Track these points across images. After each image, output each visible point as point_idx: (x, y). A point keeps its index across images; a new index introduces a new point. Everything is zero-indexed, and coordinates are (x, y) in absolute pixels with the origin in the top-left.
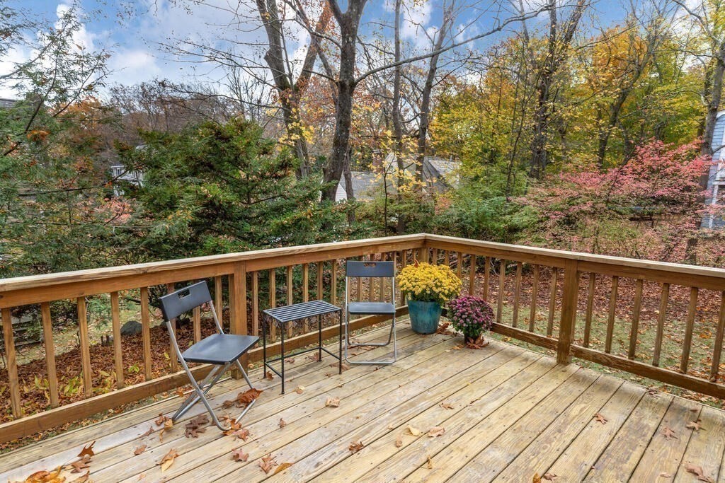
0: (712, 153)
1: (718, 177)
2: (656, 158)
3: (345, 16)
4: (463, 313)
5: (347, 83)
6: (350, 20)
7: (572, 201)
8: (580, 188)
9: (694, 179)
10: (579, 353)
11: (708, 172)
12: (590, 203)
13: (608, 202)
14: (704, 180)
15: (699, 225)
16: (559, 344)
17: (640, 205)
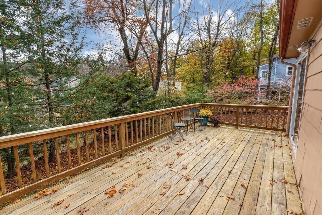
0: (259, 79)
1: (260, 86)
2: (244, 81)
3: (160, 42)
4: (215, 119)
5: (161, 61)
6: (161, 43)
7: (222, 94)
8: (224, 90)
9: (254, 86)
10: (240, 126)
11: (258, 84)
12: (228, 94)
13: (232, 94)
14: (257, 86)
15: (256, 99)
16: (236, 124)
17: (241, 94)
